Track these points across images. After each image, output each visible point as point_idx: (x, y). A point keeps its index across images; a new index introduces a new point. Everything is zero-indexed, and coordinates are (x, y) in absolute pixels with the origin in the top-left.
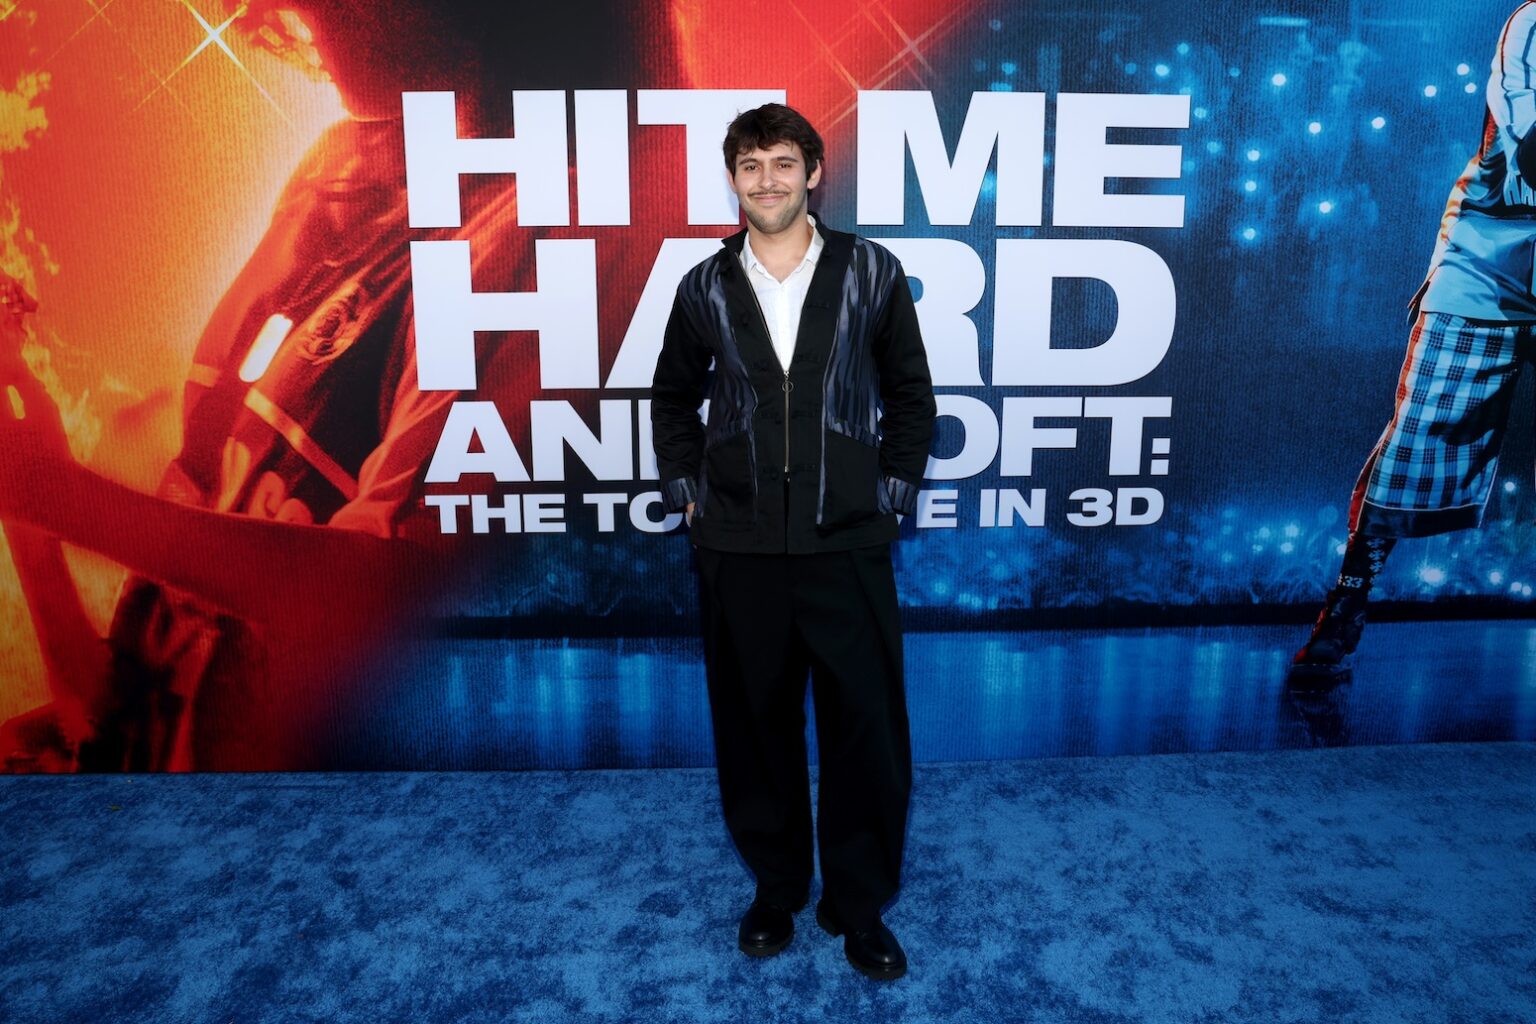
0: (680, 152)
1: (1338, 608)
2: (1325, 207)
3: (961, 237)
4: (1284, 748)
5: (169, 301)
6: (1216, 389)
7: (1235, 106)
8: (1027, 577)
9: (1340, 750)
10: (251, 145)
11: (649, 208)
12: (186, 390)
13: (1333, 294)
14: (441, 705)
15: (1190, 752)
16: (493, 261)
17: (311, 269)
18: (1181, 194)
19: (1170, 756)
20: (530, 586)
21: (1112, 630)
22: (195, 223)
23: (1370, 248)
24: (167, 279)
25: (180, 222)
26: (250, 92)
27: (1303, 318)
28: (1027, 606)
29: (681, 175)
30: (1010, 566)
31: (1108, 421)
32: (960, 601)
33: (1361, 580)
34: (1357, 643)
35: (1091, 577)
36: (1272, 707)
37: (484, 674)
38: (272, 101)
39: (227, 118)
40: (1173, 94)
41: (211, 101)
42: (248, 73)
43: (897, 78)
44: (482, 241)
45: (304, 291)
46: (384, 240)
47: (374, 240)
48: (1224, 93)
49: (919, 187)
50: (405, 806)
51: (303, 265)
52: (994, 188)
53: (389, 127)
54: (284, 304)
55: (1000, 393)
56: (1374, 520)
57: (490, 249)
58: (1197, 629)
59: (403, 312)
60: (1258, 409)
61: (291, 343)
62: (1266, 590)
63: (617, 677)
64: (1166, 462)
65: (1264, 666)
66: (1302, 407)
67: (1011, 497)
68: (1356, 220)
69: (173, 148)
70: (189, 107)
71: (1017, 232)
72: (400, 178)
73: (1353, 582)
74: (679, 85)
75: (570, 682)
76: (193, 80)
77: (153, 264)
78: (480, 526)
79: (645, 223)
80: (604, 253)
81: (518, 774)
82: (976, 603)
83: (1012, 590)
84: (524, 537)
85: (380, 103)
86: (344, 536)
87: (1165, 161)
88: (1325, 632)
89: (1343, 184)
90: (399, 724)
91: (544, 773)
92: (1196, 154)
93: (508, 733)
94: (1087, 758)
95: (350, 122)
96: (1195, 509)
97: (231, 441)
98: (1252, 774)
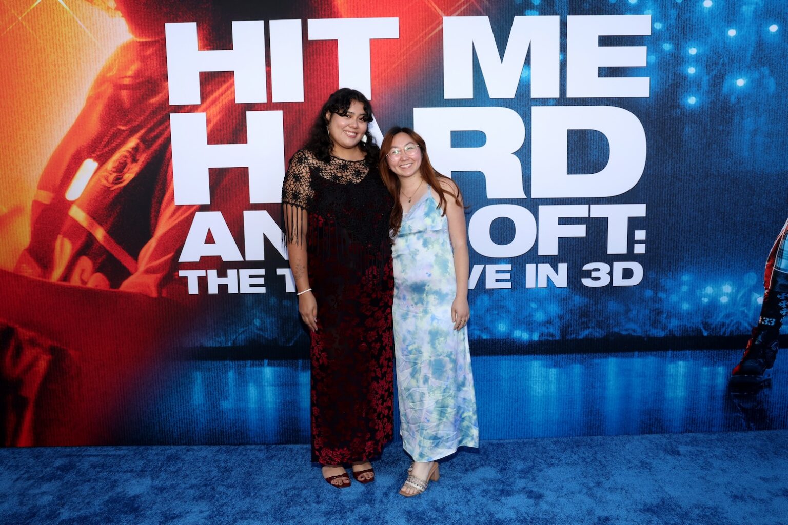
0: (334, 56)
1: (760, 338)
2: (741, 82)
3: (509, 106)
4: (729, 431)
5: (23, 151)
6: (674, 198)
7: (680, 22)
8: (557, 320)
9: (767, 432)
10: (74, 56)
11: (316, 91)
12: (33, 206)
13: (747, 137)
14: (188, 403)
15: (667, 433)
16: (220, 125)
17: (109, 131)
18: (647, 76)
19: (654, 436)
20: (243, 327)
21: (613, 354)
22: (40, 104)
23: (770, 108)
24: (22, 137)
25: (30, 103)
26: (72, 24)
27: (729, 152)
28: (557, 338)
29: (335, 70)
30: (546, 313)
31: (605, 220)
32: (515, 335)
33: (774, 320)
34: (774, 361)
35: (598, 319)
36: (719, 403)
37: (215, 383)
38: (86, 30)
39: (59, 40)
40: (640, 14)
41: (49, 29)
42: (72, 13)
43: (467, 9)
44: (213, 112)
45: (105, 144)
46: (154, 113)
47: (147, 113)
48: (673, 13)
49: (482, 76)
50: (161, 467)
51: (104, 128)
52: (529, 75)
53: (157, 44)
54: (93, 152)
55: (536, 202)
56: (781, 281)
57: (218, 117)
58: (667, 352)
59: (166, 157)
60: (701, 211)
61: (97, 177)
62: (712, 327)
63: (298, 385)
64: (643, 246)
65: (713, 376)
66: (730, 209)
67: (545, 269)
68: (761, 89)
69: (26, 58)
70: (36, 33)
71: (544, 102)
72: (164, 75)
73: (769, 322)
74: (332, 16)
75: (269, 388)
76: (38, 16)
77: (13, 129)
78: (213, 289)
79: (313, 100)
80: (288, 119)
81: (237, 447)
82: (525, 336)
83: (547, 328)
84: (239, 296)
85: (152, 30)
86: (128, 296)
87: (637, 56)
88: (753, 353)
89: (751, 68)
90: (162, 415)
91: (253, 447)
92: (656, 51)
93: (230, 420)
94: (599, 437)
95: (133, 41)
96: (664, 275)
97: (60, 237)
98: (709, 447)
